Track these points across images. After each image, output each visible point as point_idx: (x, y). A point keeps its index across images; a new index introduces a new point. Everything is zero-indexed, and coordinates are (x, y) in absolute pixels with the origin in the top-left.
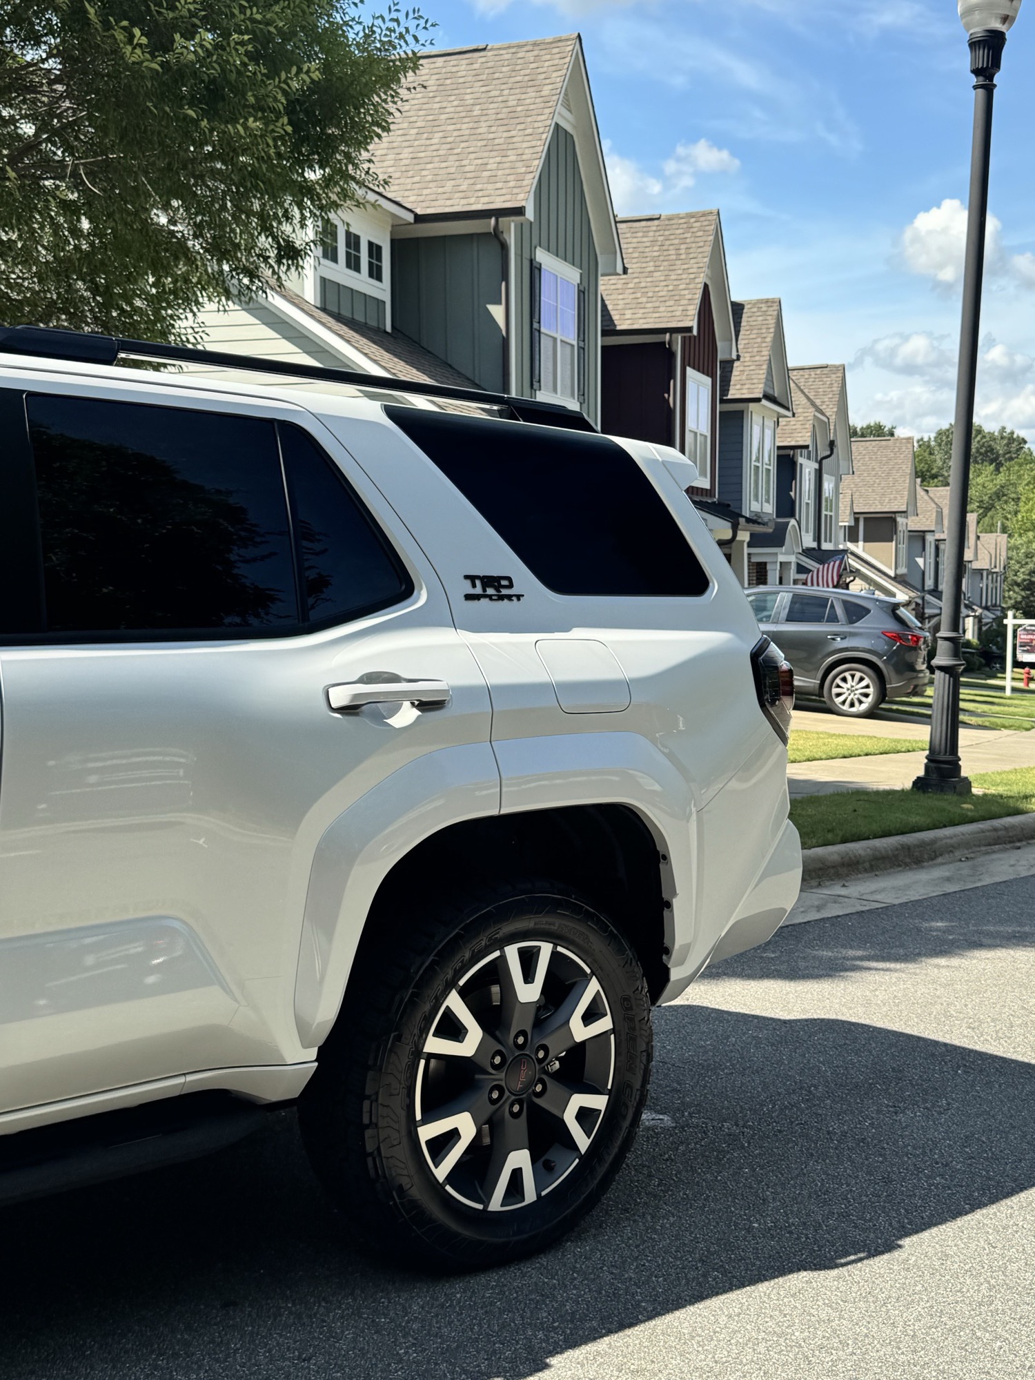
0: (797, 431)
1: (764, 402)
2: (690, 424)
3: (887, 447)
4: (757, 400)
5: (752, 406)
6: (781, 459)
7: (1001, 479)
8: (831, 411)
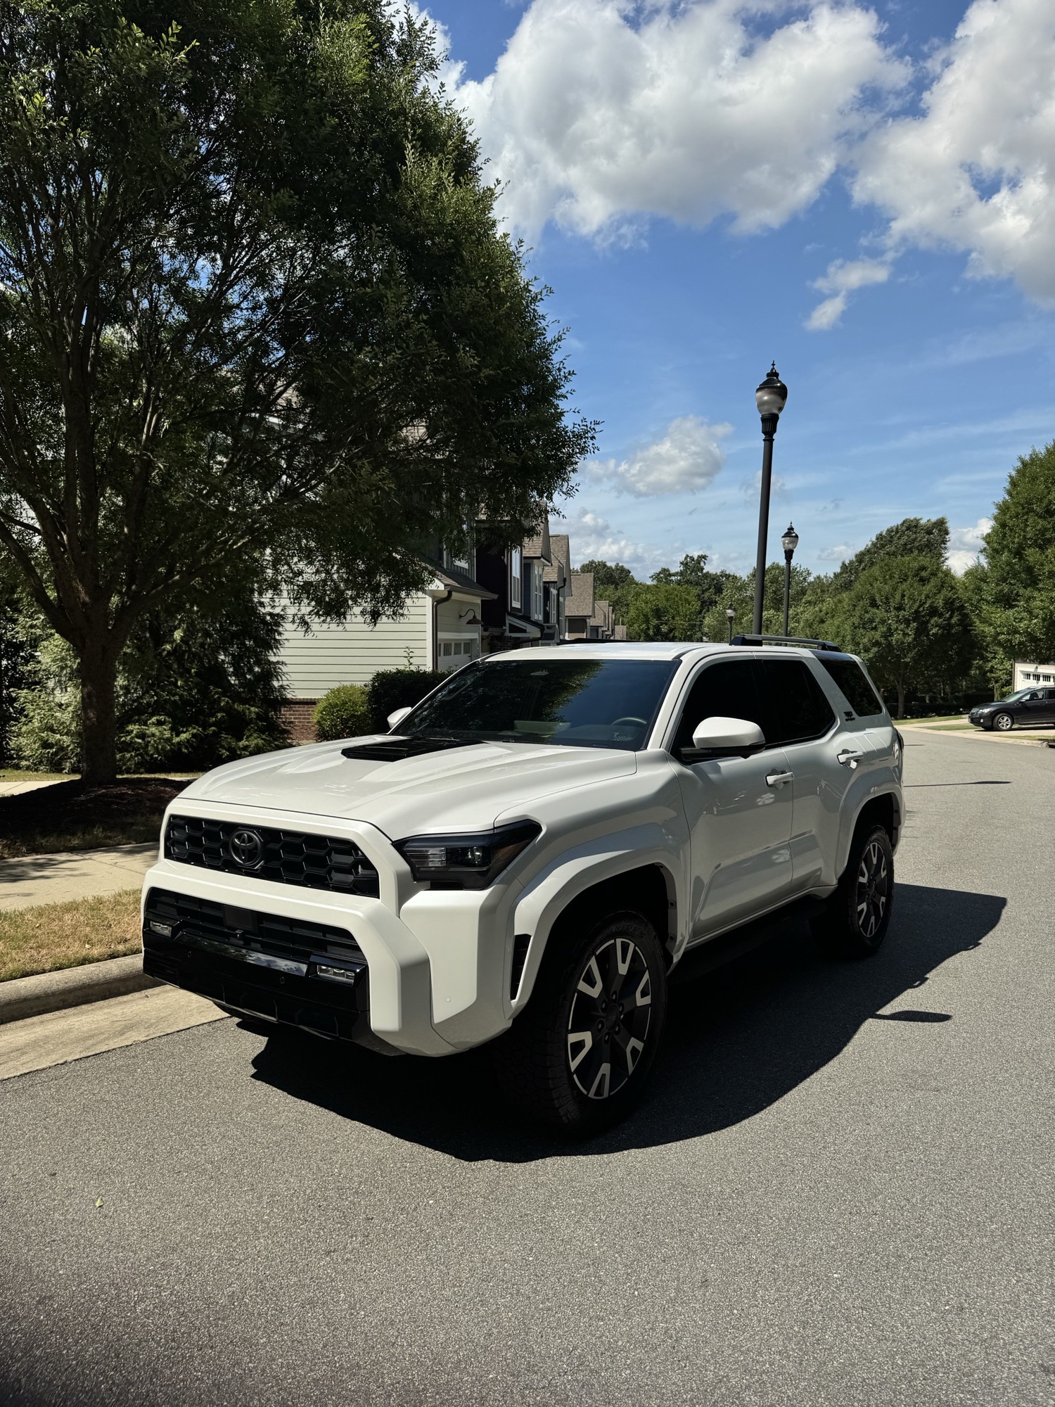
0: (551, 575)
1: (542, 559)
2: (514, 574)
3: (579, 579)
4: (538, 558)
5: (535, 561)
6: (545, 587)
7: (618, 593)
8: (563, 561)
